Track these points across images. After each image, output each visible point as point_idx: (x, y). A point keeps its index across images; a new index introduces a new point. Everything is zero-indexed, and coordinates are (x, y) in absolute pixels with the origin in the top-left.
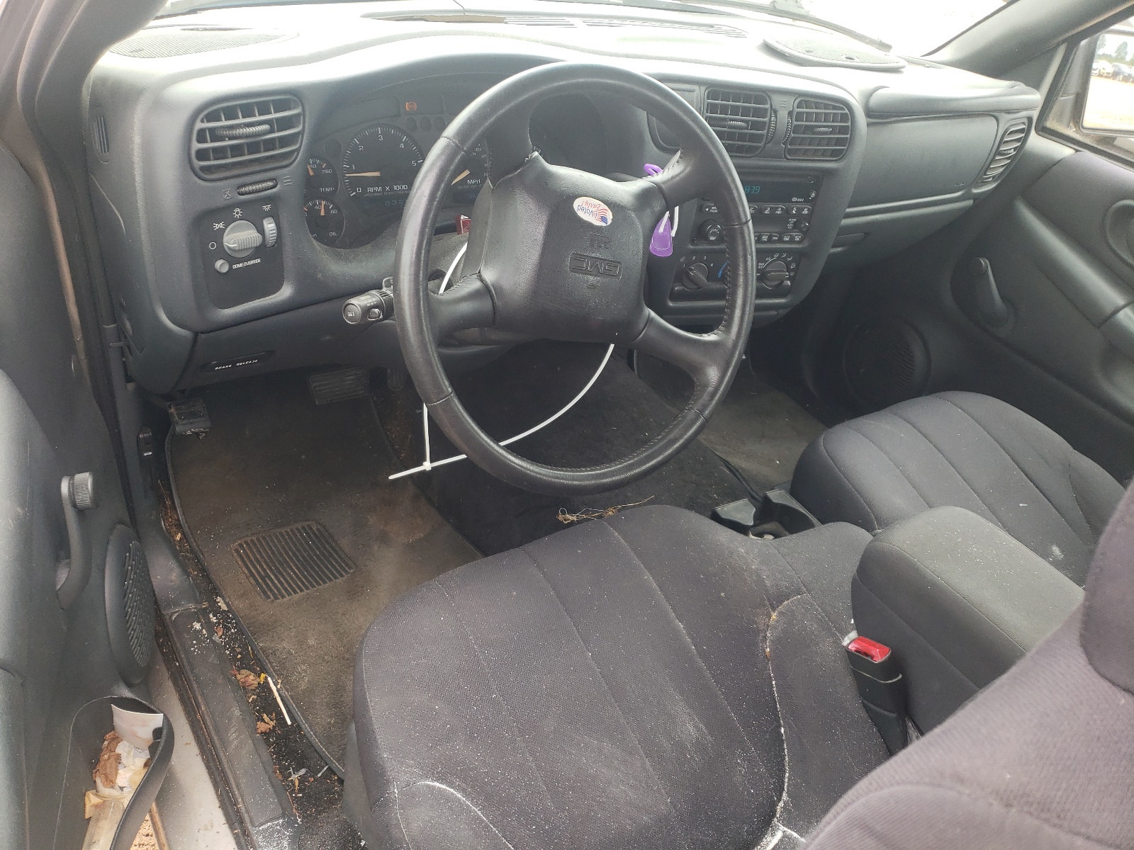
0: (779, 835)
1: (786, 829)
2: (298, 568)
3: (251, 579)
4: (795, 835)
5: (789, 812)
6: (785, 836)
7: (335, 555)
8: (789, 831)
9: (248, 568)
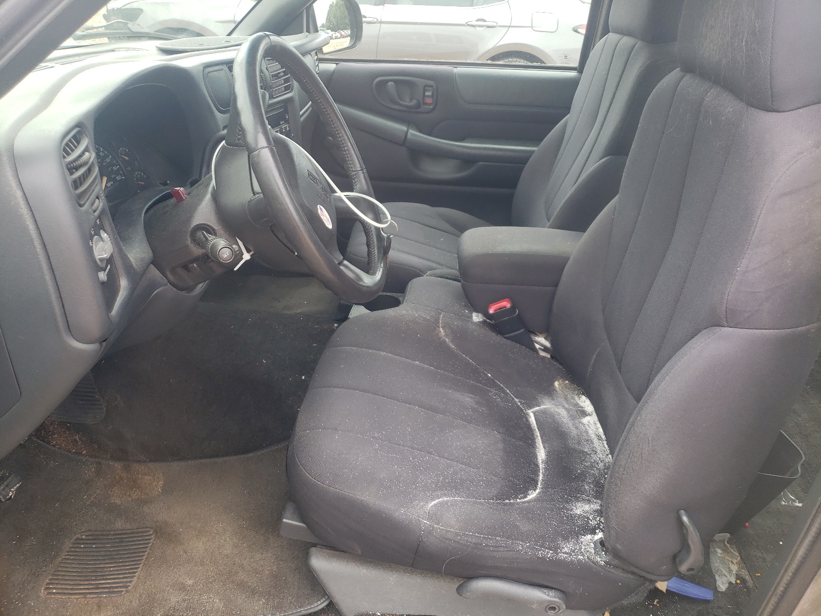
0: (532, 415)
1: (531, 410)
2: (111, 563)
3: (88, 596)
4: (537, 408)
5: (524, 403)
6: (534, 413)
7: (124, 536)
8: (534, 409)
9: (75, 594)
